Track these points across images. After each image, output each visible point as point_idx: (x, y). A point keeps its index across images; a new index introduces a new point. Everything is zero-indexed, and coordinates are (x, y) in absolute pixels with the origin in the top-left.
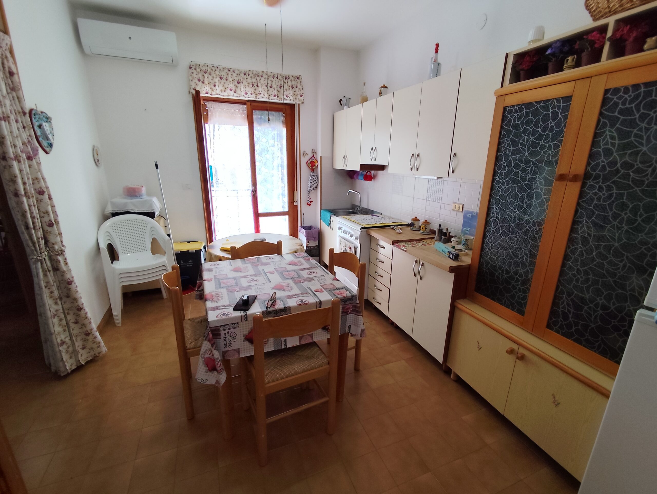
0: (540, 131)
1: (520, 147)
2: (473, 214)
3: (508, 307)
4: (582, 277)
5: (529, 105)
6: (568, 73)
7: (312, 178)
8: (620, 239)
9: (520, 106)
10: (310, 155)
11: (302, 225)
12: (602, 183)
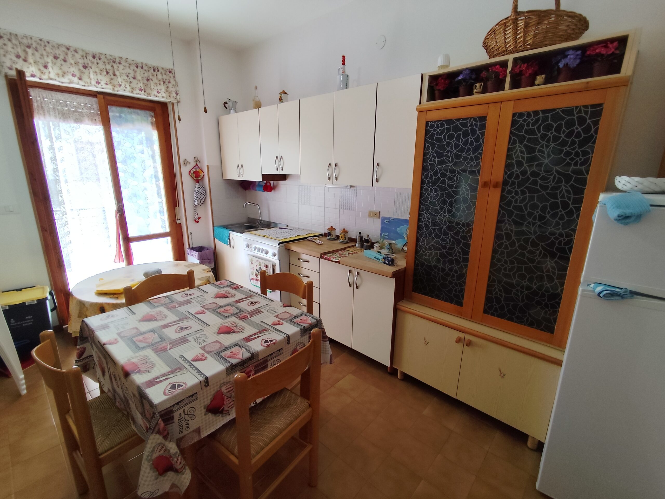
0: (461, 144)
1: (444, 158)
2: (391, 219)
3: (446, 301)
4: (509, 266)
5: (449, 122)
6: (477, 97)
7: (199, 191)
8: (535, 232)
9: (441, 122)
10: (193, 164)
11: (191, 247)
12: (518, 188)
